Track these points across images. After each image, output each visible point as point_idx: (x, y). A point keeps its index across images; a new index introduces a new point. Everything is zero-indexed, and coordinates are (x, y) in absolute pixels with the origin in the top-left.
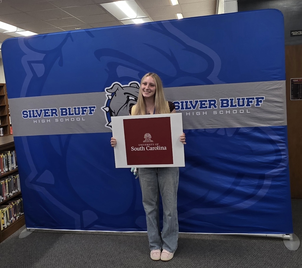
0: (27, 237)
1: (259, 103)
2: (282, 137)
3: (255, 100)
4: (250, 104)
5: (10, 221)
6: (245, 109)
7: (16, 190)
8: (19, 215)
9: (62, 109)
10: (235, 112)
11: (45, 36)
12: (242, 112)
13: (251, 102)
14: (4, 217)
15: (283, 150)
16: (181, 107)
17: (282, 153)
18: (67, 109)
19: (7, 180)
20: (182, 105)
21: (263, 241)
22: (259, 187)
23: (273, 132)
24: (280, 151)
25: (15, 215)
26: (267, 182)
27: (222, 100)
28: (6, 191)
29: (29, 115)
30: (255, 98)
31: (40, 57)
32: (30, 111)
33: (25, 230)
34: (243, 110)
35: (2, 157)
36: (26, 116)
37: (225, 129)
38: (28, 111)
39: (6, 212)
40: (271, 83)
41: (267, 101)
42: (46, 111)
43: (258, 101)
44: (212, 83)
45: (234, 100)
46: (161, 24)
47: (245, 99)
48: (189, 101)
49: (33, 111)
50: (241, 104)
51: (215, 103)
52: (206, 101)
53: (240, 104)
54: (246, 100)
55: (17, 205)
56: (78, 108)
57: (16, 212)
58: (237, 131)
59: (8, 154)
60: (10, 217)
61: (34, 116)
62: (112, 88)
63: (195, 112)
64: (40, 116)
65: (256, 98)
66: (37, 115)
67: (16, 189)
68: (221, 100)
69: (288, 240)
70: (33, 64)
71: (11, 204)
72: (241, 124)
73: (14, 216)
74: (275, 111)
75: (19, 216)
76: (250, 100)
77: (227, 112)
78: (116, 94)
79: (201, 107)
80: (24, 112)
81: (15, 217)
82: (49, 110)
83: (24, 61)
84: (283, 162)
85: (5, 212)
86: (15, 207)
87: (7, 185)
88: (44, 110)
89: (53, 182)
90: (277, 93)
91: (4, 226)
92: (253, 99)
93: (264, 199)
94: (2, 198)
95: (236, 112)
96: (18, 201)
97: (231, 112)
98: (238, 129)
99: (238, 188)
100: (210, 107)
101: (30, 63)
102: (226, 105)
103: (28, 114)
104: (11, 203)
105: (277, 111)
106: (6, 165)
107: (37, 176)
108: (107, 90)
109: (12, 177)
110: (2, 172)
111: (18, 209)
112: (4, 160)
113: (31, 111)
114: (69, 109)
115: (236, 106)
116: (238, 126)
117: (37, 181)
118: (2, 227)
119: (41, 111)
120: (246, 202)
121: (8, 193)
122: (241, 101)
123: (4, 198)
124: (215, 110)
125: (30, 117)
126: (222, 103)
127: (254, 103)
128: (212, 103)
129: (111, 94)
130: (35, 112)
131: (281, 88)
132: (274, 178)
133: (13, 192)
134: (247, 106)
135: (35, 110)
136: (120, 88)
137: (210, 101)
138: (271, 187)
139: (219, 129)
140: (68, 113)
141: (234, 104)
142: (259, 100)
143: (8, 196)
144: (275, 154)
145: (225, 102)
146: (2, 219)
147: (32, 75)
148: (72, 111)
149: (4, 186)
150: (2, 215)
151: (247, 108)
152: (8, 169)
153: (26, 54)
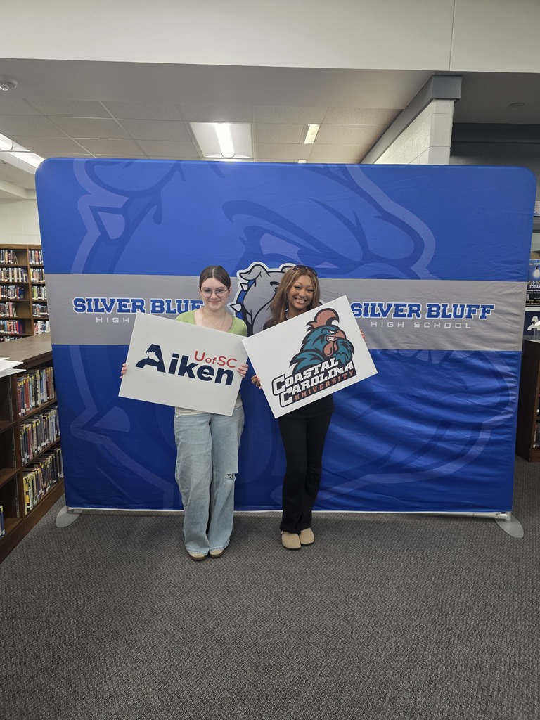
0: (73, 525)
1: (486, 314)
2: (514, 369)
3: (481, 309)
4: (472, 314)
5: (37, 497)
6: (463, 322)
7: (47, 440)
8: (50, 484)
9: (154, 302)
10: (448, 325)
11: (129, 164)
12: (458, 326)
13: (474, 311)
14: (30, 490)
15: (512, 388)
16: (363, 313)
18: (164, 301)
19: (34, 422)
20: (366, 310)
21: (466, 523)
22: (472, 443)
23: (502, 360)
24: (507, 389)
25: (44, 486)
26: (484, 436)
28: (33, 444)
29: (87, 308)
31: (119, 201)
32: (89, 301)
33: (63, 511)
34: (461, 324)
35: (28, 381)
36: (81, 308)
37: (430, 351)
38: (85, 300)
39: (33, 481)
40: (507, 285)
41: (497, 311)
42: (123, 303)
43: (484, 311)
44: (418, 278)
45: (449, 306)
46: (346, 168)
47: (466, 306)
48: (377, 304)
49: (97, 301)
50: (458, 313)
51: (419, 309)
52: (405, 306)
54: (466, 309)
55: (48, 466)
56: (184, 301)
57: (45, 479)
58: (447, 356)
59: (36, 375)
60: (38, 490)
61: (97, 310)
62: (249, 272)
63: (386, 321)
64: (109, 310)
65: (482, 306)
66: (103, 309)
68: (429, 305)
69: (504, 520)
70: (100, 214)
71: (40, 467)
72: (454, 344)
74: (509, 327)
75: (49, 487)
76: (472, 309)
77: (435, 325)
78: (255, 282)
79: (396, 315)
80: (77, 300)
81: (45, 489)
82: (128, 301)
83: (84, 206)
84: (510, 406)
85: (30, 482)
86: (44, 470)
87: (35, 432)
88: (118, 300)
89: (127, 429)
90: (512, 300)
91: (28, 507)
92: (477, 307)
93: (478, 461)
94: (28, 457)
95: (450, 326)
96: (49, 460)
97: (442, 325)
98: (450, 352)
99: (440, 444)
100: (410, 315)
101: (95, 210)
102: (435, 313)
103: (86, 304)
104: (39, 464)
105: (511, 328)
106: (33, 396)
107: (97, 417)
108: (240, 274)
109: (42, 417)
110: (28, 409)
111: (49, 474)
112: (31, 386)
113: (93, 300)
114: (168, 302)
115: (450, 316)
116: (450, 348)
117: (97, 425)
118: (26, 507)
119: (113, 301)
120: (450, 464)
121: (35, 448)
122: (459, 309)
123: (31, 456)
124: (417, 321)
125: (90, 310)
126: (430, 311)
127: (478, 314)
128: (414, 310)
129: (247, 282)
130: (100, 302)
131: (519, 293)
132: (494, 428)
133: (44, 444)
134: (467, 317)
135: (100, 299)
136: (264, 273)
137: (411, 306)
138: (490, 443)
139: (420, 351)
140: (166, 309)
141: (447, 314)
142: (487, 309)
143: (36, 452)
144: (500, 394)
145: (435, 309)
146: (25, 494)
147: (98, 234)
148: (174, 306)
149: (30, 434)
150: (26, 488)
151: (466, 322)
152: (36, 403)
153: (89, 193)
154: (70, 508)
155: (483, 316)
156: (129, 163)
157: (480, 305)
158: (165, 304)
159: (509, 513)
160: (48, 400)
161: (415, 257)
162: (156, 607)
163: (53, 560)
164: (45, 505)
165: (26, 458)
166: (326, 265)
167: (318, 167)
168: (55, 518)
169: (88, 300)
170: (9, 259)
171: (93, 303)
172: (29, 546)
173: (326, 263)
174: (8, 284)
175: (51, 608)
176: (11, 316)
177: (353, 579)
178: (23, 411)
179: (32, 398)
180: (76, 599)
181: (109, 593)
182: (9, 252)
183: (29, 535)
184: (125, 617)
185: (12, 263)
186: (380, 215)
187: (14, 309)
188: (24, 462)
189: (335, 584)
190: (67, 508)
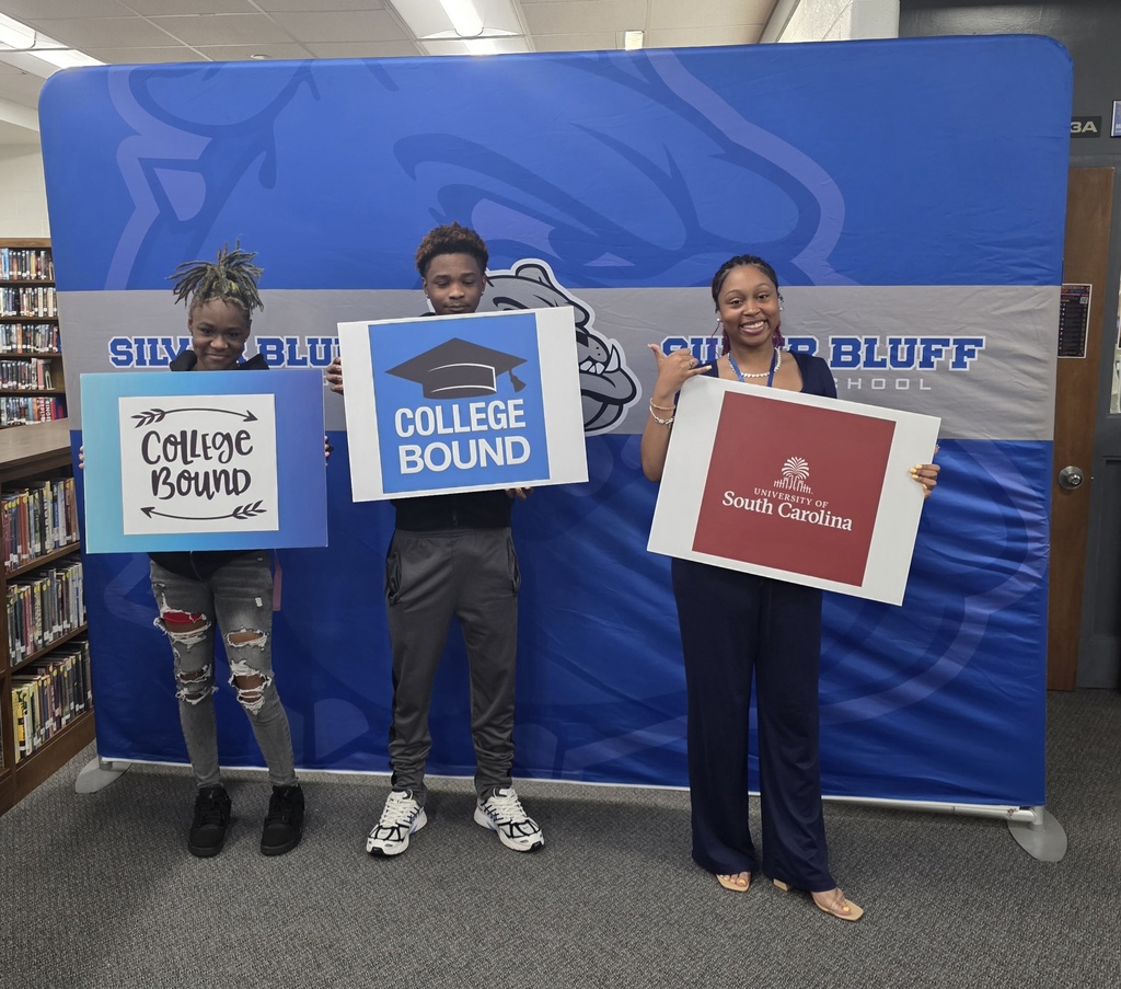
1: (966, 359)
2: (1035, 481)
3: (953, 347)
4: (933, 359)
5: (42, 732)
6: (914, 376)
7: (65, 622)
8: (71, 712)
9: (264, 343)
10: (878, 384)
12: (902, 385)
13: (938, 353)
14: (25, 716)
15: (1034, 524)
17: (1031, 533)
18: (284, 341)
19: (38, 583)
21: (939, 825)
23: (1004, 459)
24: (1021, 524)
25: (57, 712)
26: (970, 630)
27: (838, 343)
28: (34, 625)
29: (135, 357)
30: (951, 342)
31: (191, 146)
32: (140, 342)
33: (93, 765)
34: (908, 381)
35: (25, 501)
36: (124, 358)
38: (132, 342)
39: (32, 699)
40: (1011, 293)
41: (992, 352)
43: (960, 352)
44: (808, 282)
45: (881, 342)
46: (646, 59)
47: (919, 341)
49: (153, 342)
50: (902, 357)
51: (813, 350)
53: (899, 360)
54: (919, 347)
55: (66, 675)
56: (323, 341)
57: (60, 699)
59: (45, 492)
60: (44, 719)
61: (154, 361)
65: (956, 341)
66: (166, 358)
67: (63, 620)
68: (834, 341)
69: (1027, 824)
71: (49, 673)
73: (54, 713)
74: (1020, 387)
75: (68, 717)
76: (934, 347)
77: (850, 383)
80: (116, 343)
81: (58, 720)
84: (1029, 564)
85: (27, 699)
86: (58, 682)
87: (38, 603)
90: (1028, 326)
91: (22, 748)
92: (945, 343)
93: (956, 686)
94: (23, 649)
95: (884, 384)
96: (68, 663)
101: (149, 165)
102: (849, 358)
103: (134, 350)
104: (47, 668)
105: (1025, 389)
106: (36, 532)
109: (55, 574)
110: (24, 557)
111: (69, 692)
112: (32, 512)
113: (146, 342)
114: (292, 342)
115: (883, 363)
118: (18, 749)
121: (38, 633)
122: (903, 349)
123: (29, 648)
125: (141, 361)
126: (838, 353)
127: (947, 358)
130: (160, 345)
131: (1042, 310)
133: (57, 628)
134: (922, 365)
135: (160, 339)
137: (794, 342)
140: (286, 357)
141: (877, 358)
142: (967, 347)
143: (40, 642)
145: (849, 348)
146: (16, 722)
147: (154, 211)
148: (303, 350)
149: (28, 606)
150: (18, 711)
151: (920, 375)
152: (43, 546)
153: (135, 133)
154: (105, 759)
155: (959, 363)
156: (213, 71)
157: (951, 338)
158: (286, 347)
159: (1037, 808)
160: (69, 543)
161: (801, 238)
162: (233, 936)
163: (59, 848)
164: (57, 750)
165: (19, 651)
166: (609, 260)
167: (588, 59)
168: (76, 776)
169: (136, 341)
170: (37, 270)
171: (147, 347)
172: (19, 822)
173: (608, 255)
174: (36, 321)
175: (39, 926)
176: (41, 387)
177: (642, 916)
178: (14, 558)
179: (35, 536)
180: (87, 914)
181: (149, 909)
182: (38, 255)
183: (22, 804)
184: (171, 950)
185: (43, 277)
186: (722, 151)
187: (47, 374)
188: (15, 660)
189: (600, 921)
190: (100, 759)
